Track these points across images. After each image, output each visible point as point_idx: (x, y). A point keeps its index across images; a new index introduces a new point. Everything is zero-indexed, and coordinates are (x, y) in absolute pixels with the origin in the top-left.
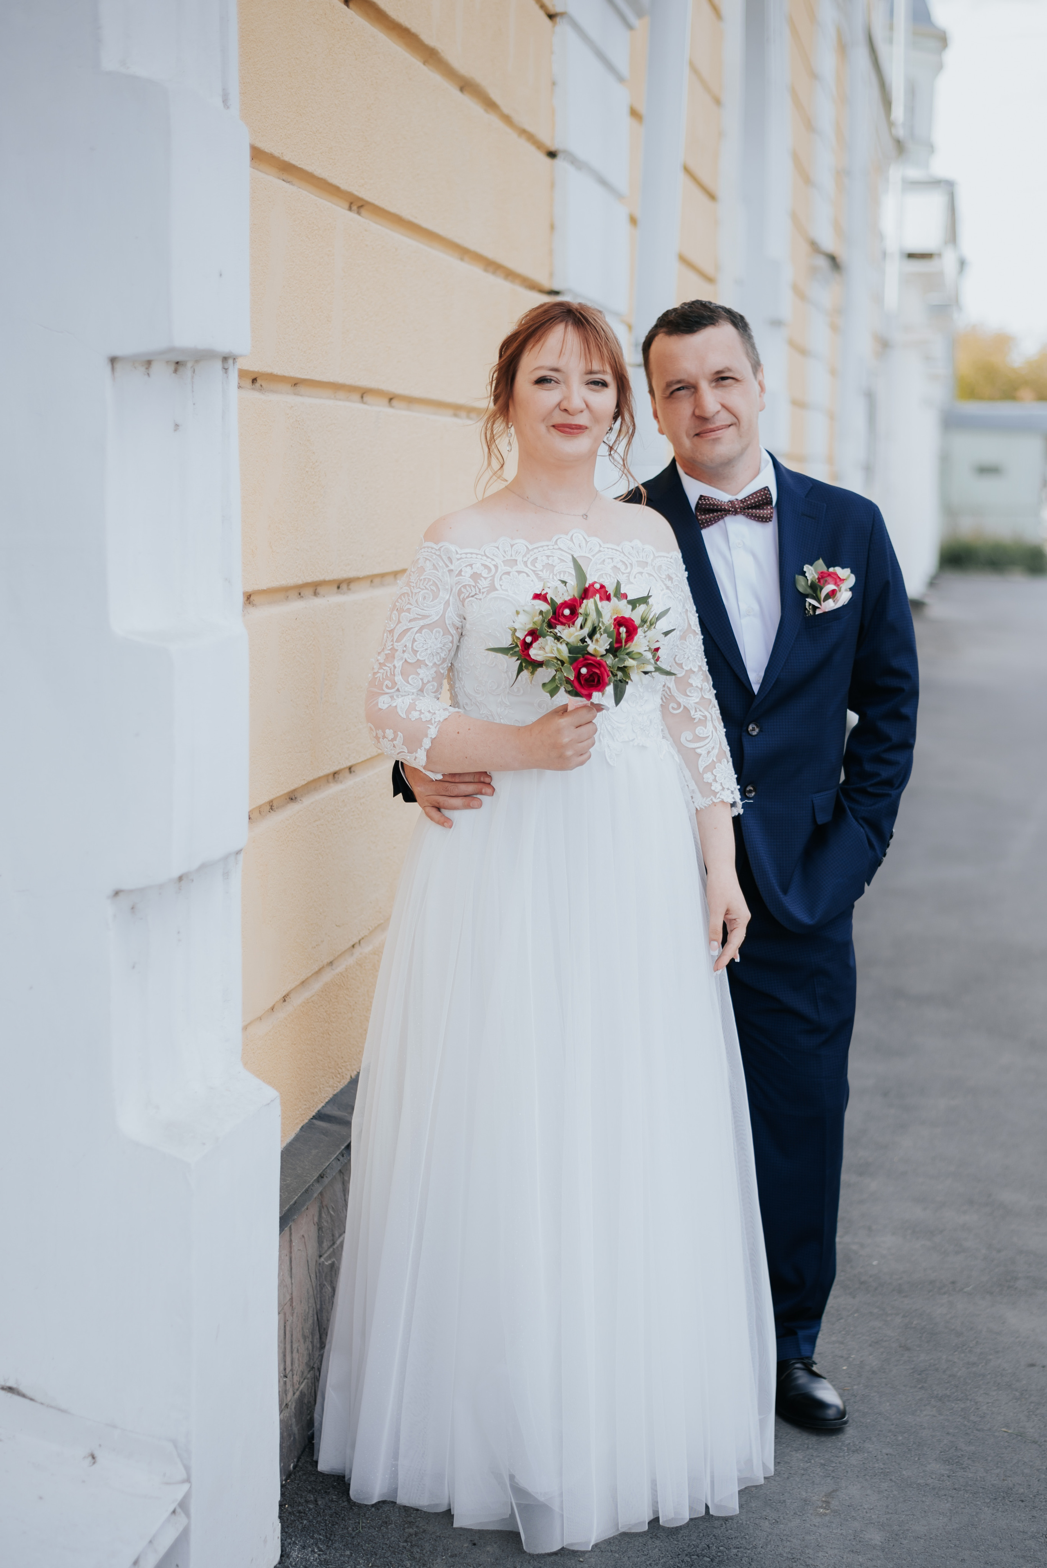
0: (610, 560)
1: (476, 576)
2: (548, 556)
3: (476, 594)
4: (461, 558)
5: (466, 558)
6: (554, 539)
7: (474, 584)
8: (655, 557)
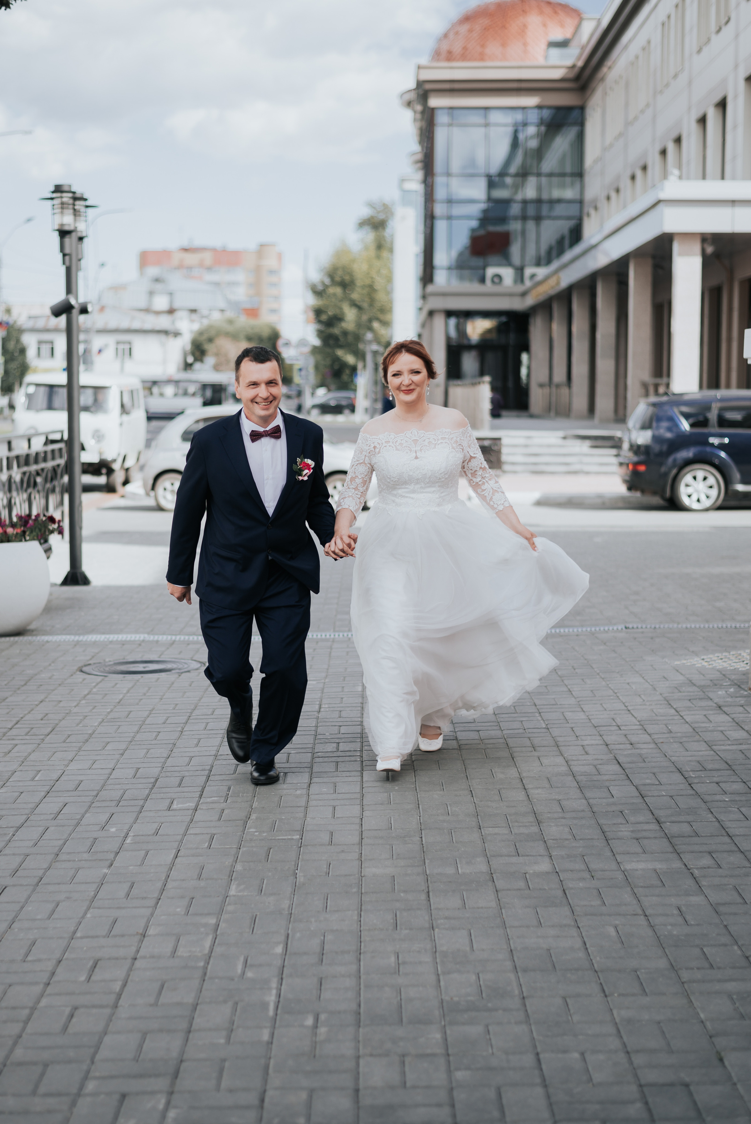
0: (429, 439)
5: (371, 439)
6: (405, 433)
7: (374, 450)
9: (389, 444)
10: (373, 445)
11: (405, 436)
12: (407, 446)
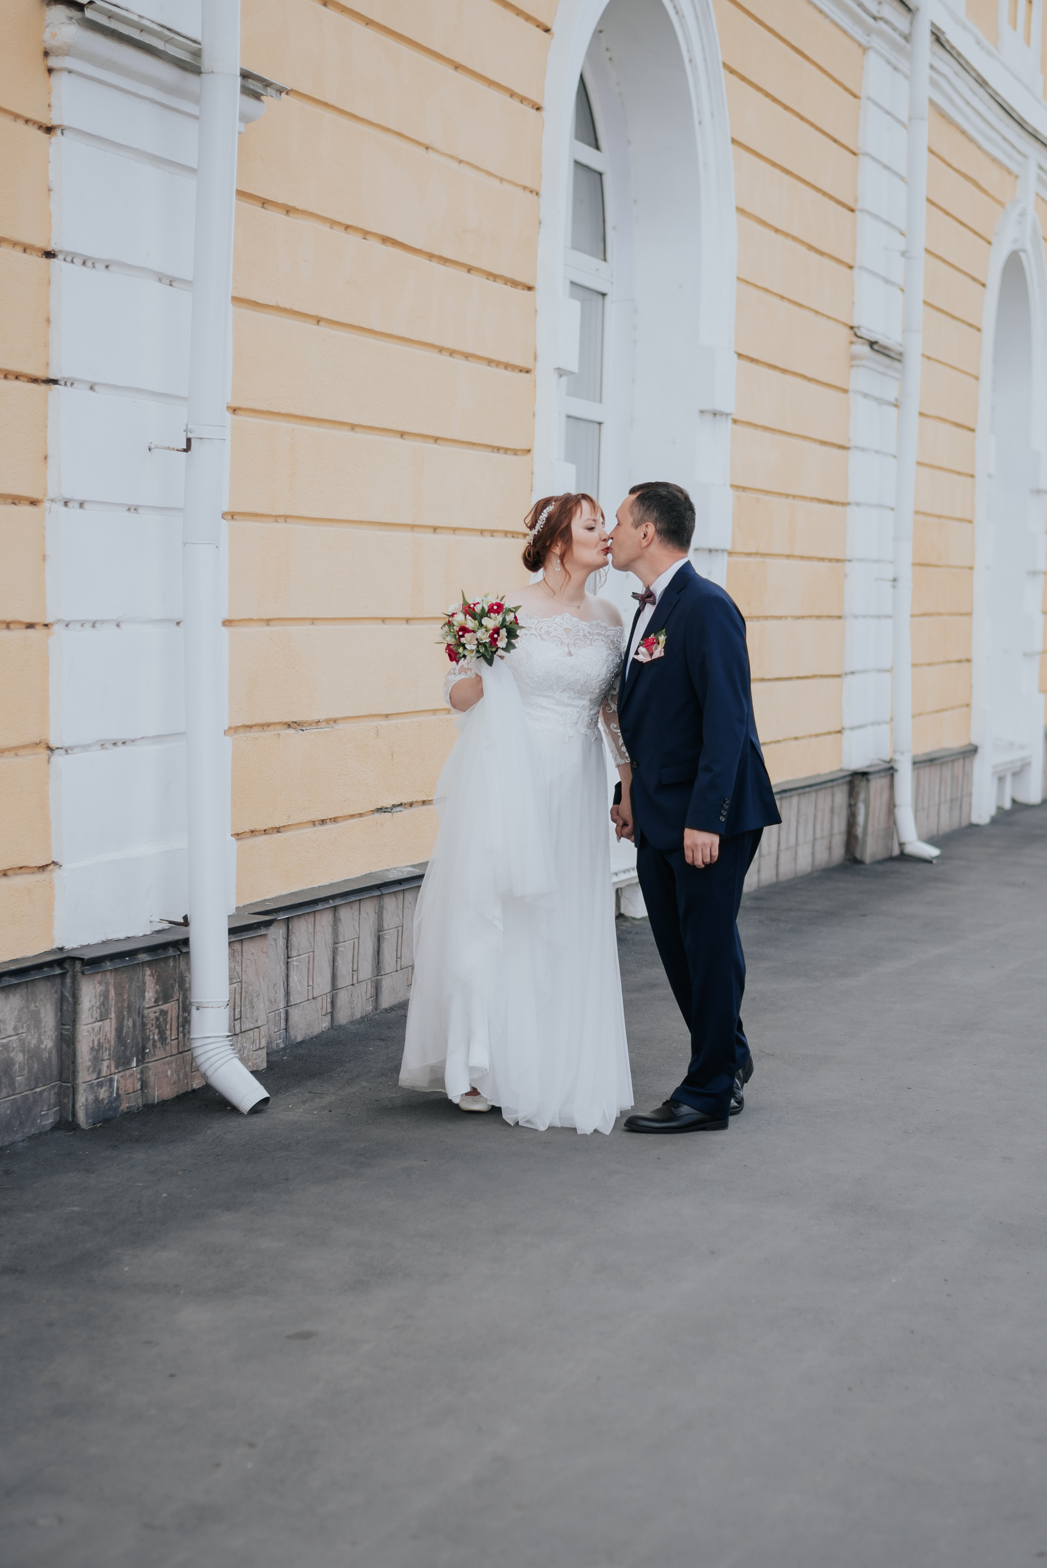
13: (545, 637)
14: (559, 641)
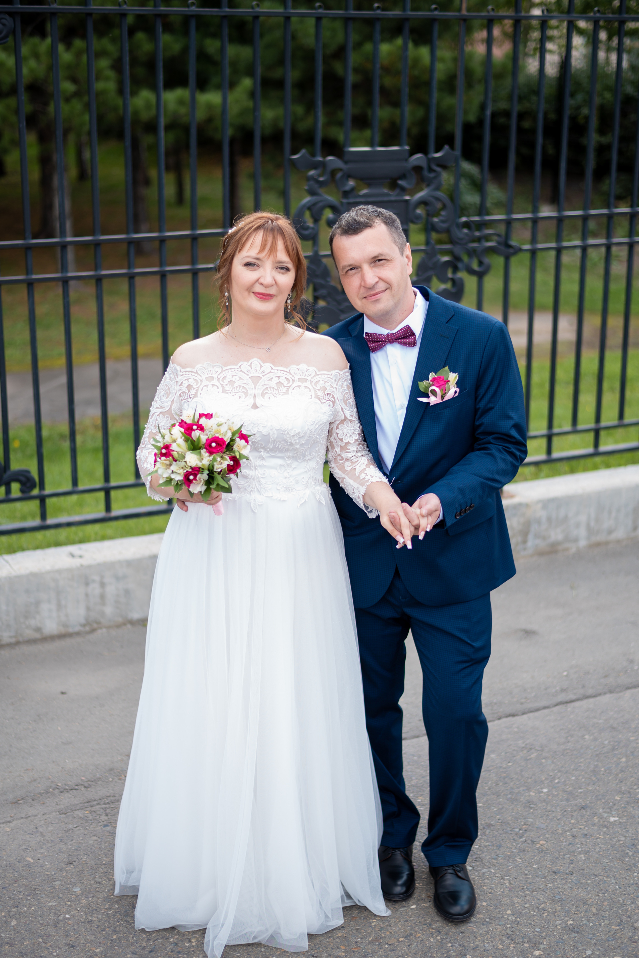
0: (278, 378)
1: (189, 387)
2: (233, 376)
3: (187, 398)
4: (183, 375)
5: (186, 374)
6: (239, 364)
7: (187, 392)
8: (316, 375)
9: (212, 383)
10: (186, 383)
11: (239, 369)
12: (240, 386)
13: (227, 388)
14: (243, 392)
